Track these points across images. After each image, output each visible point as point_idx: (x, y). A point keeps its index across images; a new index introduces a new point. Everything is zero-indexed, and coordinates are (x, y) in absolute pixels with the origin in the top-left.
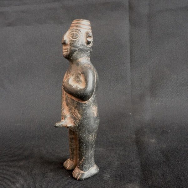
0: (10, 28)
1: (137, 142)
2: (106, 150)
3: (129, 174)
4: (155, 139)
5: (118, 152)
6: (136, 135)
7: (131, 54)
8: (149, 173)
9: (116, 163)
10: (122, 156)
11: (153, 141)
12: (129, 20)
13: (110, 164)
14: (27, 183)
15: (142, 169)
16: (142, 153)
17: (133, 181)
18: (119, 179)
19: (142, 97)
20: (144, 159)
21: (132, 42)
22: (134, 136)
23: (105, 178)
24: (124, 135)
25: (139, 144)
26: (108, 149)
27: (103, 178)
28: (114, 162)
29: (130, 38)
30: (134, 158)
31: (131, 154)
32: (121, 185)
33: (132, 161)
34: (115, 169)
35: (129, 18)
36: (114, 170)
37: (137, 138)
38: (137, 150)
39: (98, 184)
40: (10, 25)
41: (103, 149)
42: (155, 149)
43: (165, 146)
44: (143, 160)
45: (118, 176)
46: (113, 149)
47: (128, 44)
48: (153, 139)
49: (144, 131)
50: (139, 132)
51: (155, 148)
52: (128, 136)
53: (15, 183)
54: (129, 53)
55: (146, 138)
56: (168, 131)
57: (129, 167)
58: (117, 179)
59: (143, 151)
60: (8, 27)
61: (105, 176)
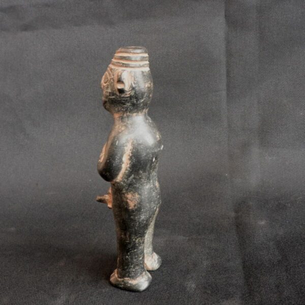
0: (28, 34)
1: (237, 226)
2: (189, 239)
3: (224, 283)
5: (207, 244)
6: (236, 212)
7: (228, 75)
9: (205, 263)
10: (213, 251)
11: (263, 223)
12: (226, 16)
13: (195, 265)
14: (73, 297)
15: (244, 273)
16: (245, 246)
17: (231, 295)
18: (209, 292)
19: (245, 147)
20: (249, 256)
21: (229, 54)
22: (233, 214)
23: (188, 289)
24: (217, 212)
25: (241, 227)
26: (192, 239)
27: (186, 289)
28: (202, 262)
29: (226, 47)
30: (232, 255)
31: (228, 247)
33: (229, 261)
34: (203, 275)
35: (225, 13)
37: (237, 218)
38: (237, 239)
40: (26, 28)
41: (184, 238)
42: (265, 237)
43: (281, 232)
44: (247, 259)
45: (209, 286)
46: (199, 237)
47: (223, 59)
48: (262, 220)
50: (241, 206)
51: (266, 235)
52: (224, 213)
53: (54, 297)
54: (225, 73)
55: (251, 219)
56: (287, 204)
57: (225, 271)
59: (247, 242)
60: (24, 32)
61: (189, 285)
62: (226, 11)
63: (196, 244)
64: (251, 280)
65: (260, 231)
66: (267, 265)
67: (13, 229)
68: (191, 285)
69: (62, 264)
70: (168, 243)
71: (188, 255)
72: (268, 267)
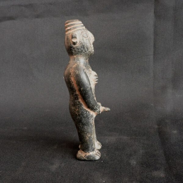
0: (38, 20)
1: (159, 133)
2: (130, 138)
4: (177, 130)
5: (142, 141)
6: (158, 125)
7: (155, 46)
8: (173, 162)
9: (141, 151)
10: (146, 145)
11: (175, 132)
12: (155, 12)
15: (166, 158)
16: (165, 144)
17: (158, 169)
20: (168, 149)
21: (156, 34)
22: (156, 127)
23: (132, 164)
25: (161, 134)
26: (132, 138)
27: (130, 164)
28: (139, 151)
29: (154, 30)
30: (157, 148)
31: (155, 143)
32: (148, 172)
33: (156, 151)
34: (141, 157)
36: (139, 158)
38: (160, 140)
39: (126, 169)
40: (38, 16)
41: (128, 137)
42: (177, 139)
44: (166, 150)
45: (144, 163)
46: (137, 137)
47: (152, 37)
48: (174, 130)
49: (166, 122)
50: (161, 122)
51: (178, 139)
52: (150, 126)
54: (153, 45)
55: (168, 129)
57: (154, 156)
58: (143, 166)
59: (166, 141)
60: (36, 19)
61: (132, 162)
62: (155, 9)
63: (135, 141)
64: (170, 161)
65: (174, 136)
66: (180, 154)
67: (26, 128)
68: (133, 162)
69: (55, 147)
70: (118, 140)
71: (130, 147)
72: (180, 155)
